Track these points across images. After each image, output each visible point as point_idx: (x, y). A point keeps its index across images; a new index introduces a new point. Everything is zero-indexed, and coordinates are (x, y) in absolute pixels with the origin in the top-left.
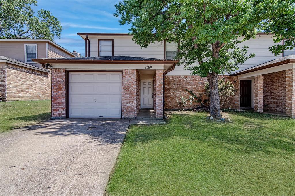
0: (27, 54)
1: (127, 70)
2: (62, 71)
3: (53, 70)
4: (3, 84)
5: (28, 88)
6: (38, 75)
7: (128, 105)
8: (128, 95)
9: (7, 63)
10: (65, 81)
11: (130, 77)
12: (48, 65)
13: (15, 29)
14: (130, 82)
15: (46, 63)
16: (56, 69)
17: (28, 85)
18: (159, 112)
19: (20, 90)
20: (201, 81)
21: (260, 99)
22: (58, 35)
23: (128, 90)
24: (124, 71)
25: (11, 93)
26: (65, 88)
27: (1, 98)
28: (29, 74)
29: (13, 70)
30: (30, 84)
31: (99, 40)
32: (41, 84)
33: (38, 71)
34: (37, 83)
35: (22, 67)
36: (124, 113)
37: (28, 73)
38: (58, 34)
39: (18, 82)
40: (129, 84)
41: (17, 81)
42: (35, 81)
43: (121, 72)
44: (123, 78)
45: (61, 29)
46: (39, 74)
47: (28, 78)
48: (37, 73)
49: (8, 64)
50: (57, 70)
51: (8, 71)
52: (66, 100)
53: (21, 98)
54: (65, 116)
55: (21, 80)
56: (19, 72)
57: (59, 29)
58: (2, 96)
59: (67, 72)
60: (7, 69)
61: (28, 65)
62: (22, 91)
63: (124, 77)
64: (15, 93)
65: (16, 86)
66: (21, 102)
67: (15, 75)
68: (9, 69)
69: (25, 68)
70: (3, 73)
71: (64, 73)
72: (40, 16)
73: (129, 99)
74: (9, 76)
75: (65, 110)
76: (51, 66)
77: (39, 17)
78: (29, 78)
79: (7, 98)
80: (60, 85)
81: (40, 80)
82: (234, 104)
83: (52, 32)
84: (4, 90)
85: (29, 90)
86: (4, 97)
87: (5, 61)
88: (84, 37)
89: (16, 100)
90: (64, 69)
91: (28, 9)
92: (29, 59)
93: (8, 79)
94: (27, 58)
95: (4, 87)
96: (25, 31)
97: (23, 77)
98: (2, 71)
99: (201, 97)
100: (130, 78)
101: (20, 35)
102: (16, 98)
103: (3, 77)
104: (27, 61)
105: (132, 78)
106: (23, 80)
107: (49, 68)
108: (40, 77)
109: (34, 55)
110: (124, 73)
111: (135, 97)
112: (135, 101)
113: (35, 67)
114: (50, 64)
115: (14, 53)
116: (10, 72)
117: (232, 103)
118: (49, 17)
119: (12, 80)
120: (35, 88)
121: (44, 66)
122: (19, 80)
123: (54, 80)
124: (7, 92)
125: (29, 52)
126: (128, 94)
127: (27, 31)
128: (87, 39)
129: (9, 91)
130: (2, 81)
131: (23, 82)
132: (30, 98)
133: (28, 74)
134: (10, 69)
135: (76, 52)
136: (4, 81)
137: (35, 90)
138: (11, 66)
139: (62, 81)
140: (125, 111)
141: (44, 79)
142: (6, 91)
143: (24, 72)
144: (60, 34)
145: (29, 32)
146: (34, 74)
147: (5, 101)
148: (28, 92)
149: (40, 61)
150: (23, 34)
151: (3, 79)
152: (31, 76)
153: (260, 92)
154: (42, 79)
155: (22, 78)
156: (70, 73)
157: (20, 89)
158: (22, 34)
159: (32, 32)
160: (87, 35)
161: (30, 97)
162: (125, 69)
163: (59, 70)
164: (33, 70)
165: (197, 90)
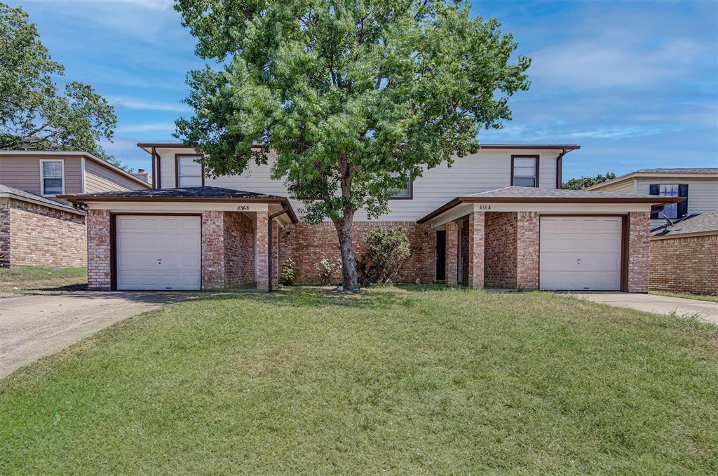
0: (45, 179)
1: (210, 212)
2: (105, 214)
3: (89, 211)
4: (5, 235)
5: (48, 245)
6: (66, 220)
7: (210, 269)
8: (211, 253)
9: (10, 198)
10: (109, 229)
11: (214, 223)
12: (81, 204)
13: (17, 120)
14: (214, 232)
15: (80, 202)
16: (94, 211)
17: (48, 238)
18: (262, 280)
19: (34, 248)
20: (364, 231)
21: (452, 263)
22: (109, 135)
23: (211, 245)
24: (203, 215)
25: (18, 252)
26: (109, 242)
27: (2, 261)
28: (50, 219)
29: (22, 212)
30: (52, 237)
31: (177, 156)
32: (73, 237)
33: (67, 213)
34: (63, 234)
35: (37, 205)
36: (205, 281)
37: (47, 215)
38: (108, 132)
39: (30, 234)
40: (212, 236)
41: (29, 231)
42: (60, 232)
43: (200, 215)
44: (203, 225)
45: (114, 122)
46: (68, 218)
47: (48, 226)
48: (64, 216)
49: (13, 201)
50: (97, 212)
51: (13, 213)
52: (111, 261)
53: (35, 261)
54: (109, 286)
55: (34, 230)
56: (31, 214)
57: (111, 120)
58: (3, 257)
59: (113, 217)
60: (11, 209)
61: (48, 201)
62: (37, 249)
63: (205, 223)
64: (26, 253)
65: (27, 240)
66: (36, 269)
67: (24, 219)
68: (14, 210)
69: (43, 207)
70: (5, 217)
71: (108, 217)
72: (70, 95)
73: (213, 260)
74: (14, 221)
75: (109, 277)
76: (86, 206)
77: (69, 98)
78: (50, 226)
79: (12, 261)
80: (101, 237)
81: (70, 230)
82: (425, 274)
83: (96, 127)
84: (6, 247)
85: (50, 248)
86: (6, 260)
87: (8, 195)
88: (150, 149)
89: (27, 265)
90: (107, 210)
91: (47, 81)
92: (48, 189)
93: (13, 227)
94: (45, 187)
95: (6, 240)
96: (39, 126)
97: (39, 224)
98: (2, 212)
99: (364, 262)
100: (214, 226)
101: (26, 134)
102: (27, 263)
103: (5, 224)
104: (45, 193)
105: (218, 226)
106: (39, 229)
107: (82, 209)
108: (70, 223)
109: (59, 182)
110: (204, 218)
111: (223, 256)
112: (222, 263)
113: (61, 205)
114: (85, 202)
115: (20, 177)
116: (16, 214)
117: (421, 272)
118: (89, 96)
119: (19, 230)
120: (60, 244)
121: (75, 206)
122: (32, 229)
123: (91, 228)
124: (12, 250)
125: (50, 176)
126: (211, 251)
127: (43, 127)
128: (154, 154)
129: (15, 248)
130: (2, 231)
131: (39, 232)
132: (51, 263)
133: (47, 217)
134: (16, 210)
135: (145, 173)
136: (6, 231)
137: (60, 247)
138: (17, 204)
139: (105, 229)
140: (206, 278)
141: (78, 227)
142: (9, 248)
143: (41, 214)
144: (112, 132)
145: (46, 128)
146: (59, 218)
147: (8, 267)
148: (48, 251)
149: (70, 199)
150: (34, 132)
151: (4, 227)
152: (53, 221)
153: (452, 250)
154: (74, 228)
155: (37, 226)
156: (117, 217)
157: (34, 245)
158: (31, 134)
159: (53, 129)
160: (154, 146)
161: (51, 261)
162: (206, 212)
163: (100, 212)
164: (57, 211)
165: (358, 248)
